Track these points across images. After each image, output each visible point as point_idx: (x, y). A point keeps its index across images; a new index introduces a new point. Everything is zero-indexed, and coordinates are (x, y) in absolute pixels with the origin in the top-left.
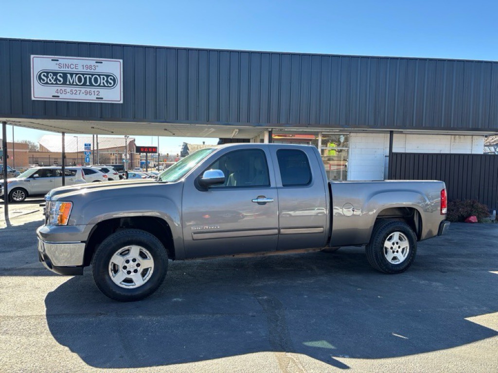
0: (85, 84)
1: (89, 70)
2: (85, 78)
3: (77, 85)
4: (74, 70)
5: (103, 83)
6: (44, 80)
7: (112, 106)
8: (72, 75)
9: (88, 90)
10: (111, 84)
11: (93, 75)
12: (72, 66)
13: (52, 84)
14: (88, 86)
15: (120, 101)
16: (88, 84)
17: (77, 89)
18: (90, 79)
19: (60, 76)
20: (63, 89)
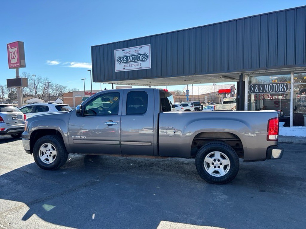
0: (135, 61)
1: (136, 53)
2: (135, 58)
3: (132, 62)
4: (131, 54)
5: (143, 59)
6: (119, 62)
7: (147, 70)
8: (129, 57)
9: (136, 63)
10: (145, 58)
11: (138, 55)
12: (130, 52)
13: (122, 63)
14: (136, 61)
15: (150, 67)
16: (136, 60)
17: (132, 64)
18: (137, 57)
19: (125, 58)
20: (126, 64)
